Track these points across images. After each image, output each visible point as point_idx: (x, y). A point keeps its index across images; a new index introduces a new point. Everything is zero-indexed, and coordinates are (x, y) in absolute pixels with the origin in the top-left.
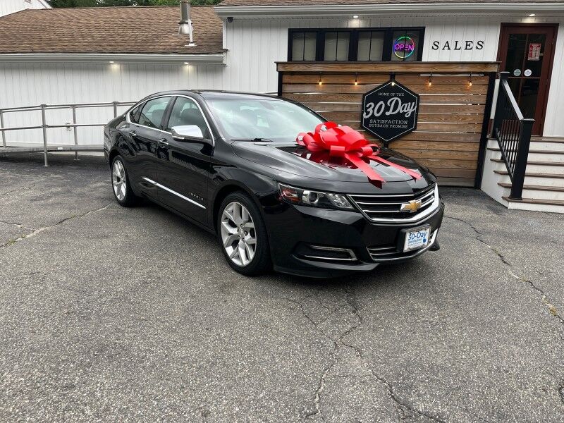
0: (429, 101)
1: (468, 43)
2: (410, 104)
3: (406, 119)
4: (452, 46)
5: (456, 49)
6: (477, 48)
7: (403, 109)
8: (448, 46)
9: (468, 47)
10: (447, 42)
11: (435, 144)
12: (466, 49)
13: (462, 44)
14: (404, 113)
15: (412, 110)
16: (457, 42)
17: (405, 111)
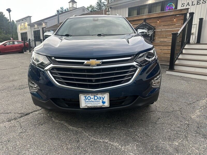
0: (158, 29)
1: (199, 2)
2: (151, 30)
3: (149, 37)
4: (190, 4)
5: (192, 5)
6: (203, 3)
7: (148, 33)
8: (189, 4)
9: (198, 3)
10: (188, 3)
11: (161, 47)
12: (197, 4)
13: (195, 3)
14: (149, 35)
15: (151, 33)
16: (193, 2)
17: (149, 34)
